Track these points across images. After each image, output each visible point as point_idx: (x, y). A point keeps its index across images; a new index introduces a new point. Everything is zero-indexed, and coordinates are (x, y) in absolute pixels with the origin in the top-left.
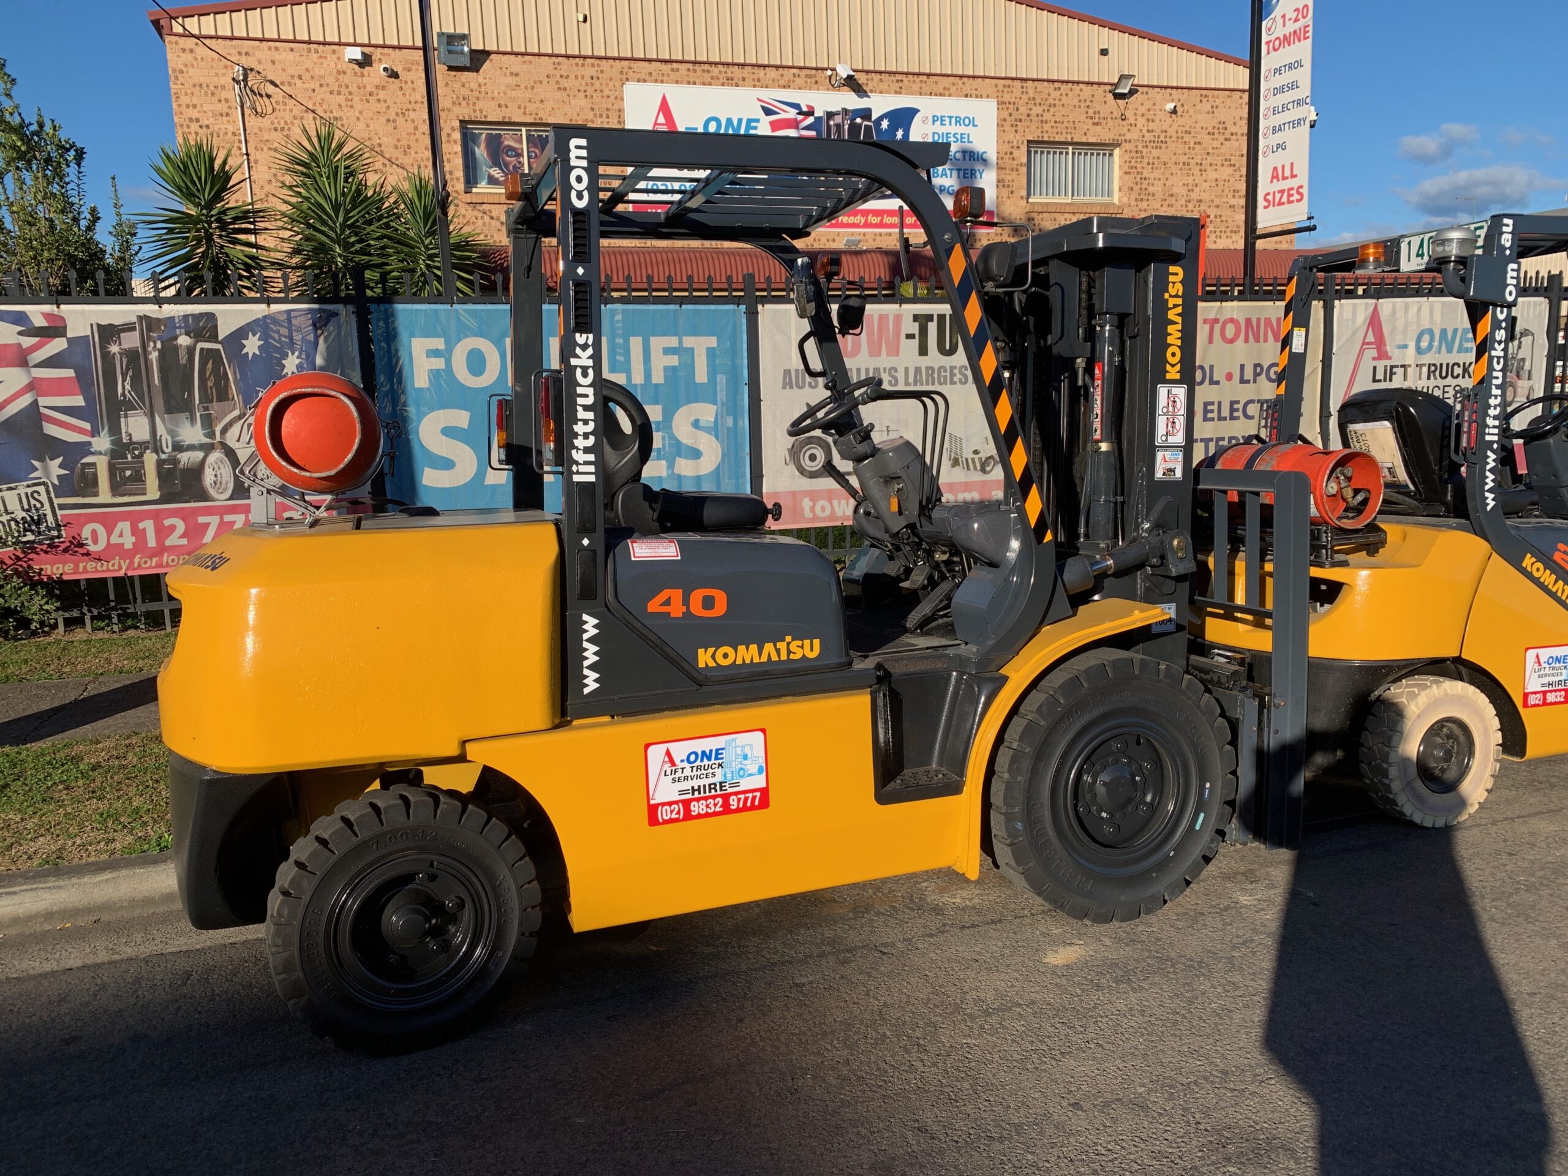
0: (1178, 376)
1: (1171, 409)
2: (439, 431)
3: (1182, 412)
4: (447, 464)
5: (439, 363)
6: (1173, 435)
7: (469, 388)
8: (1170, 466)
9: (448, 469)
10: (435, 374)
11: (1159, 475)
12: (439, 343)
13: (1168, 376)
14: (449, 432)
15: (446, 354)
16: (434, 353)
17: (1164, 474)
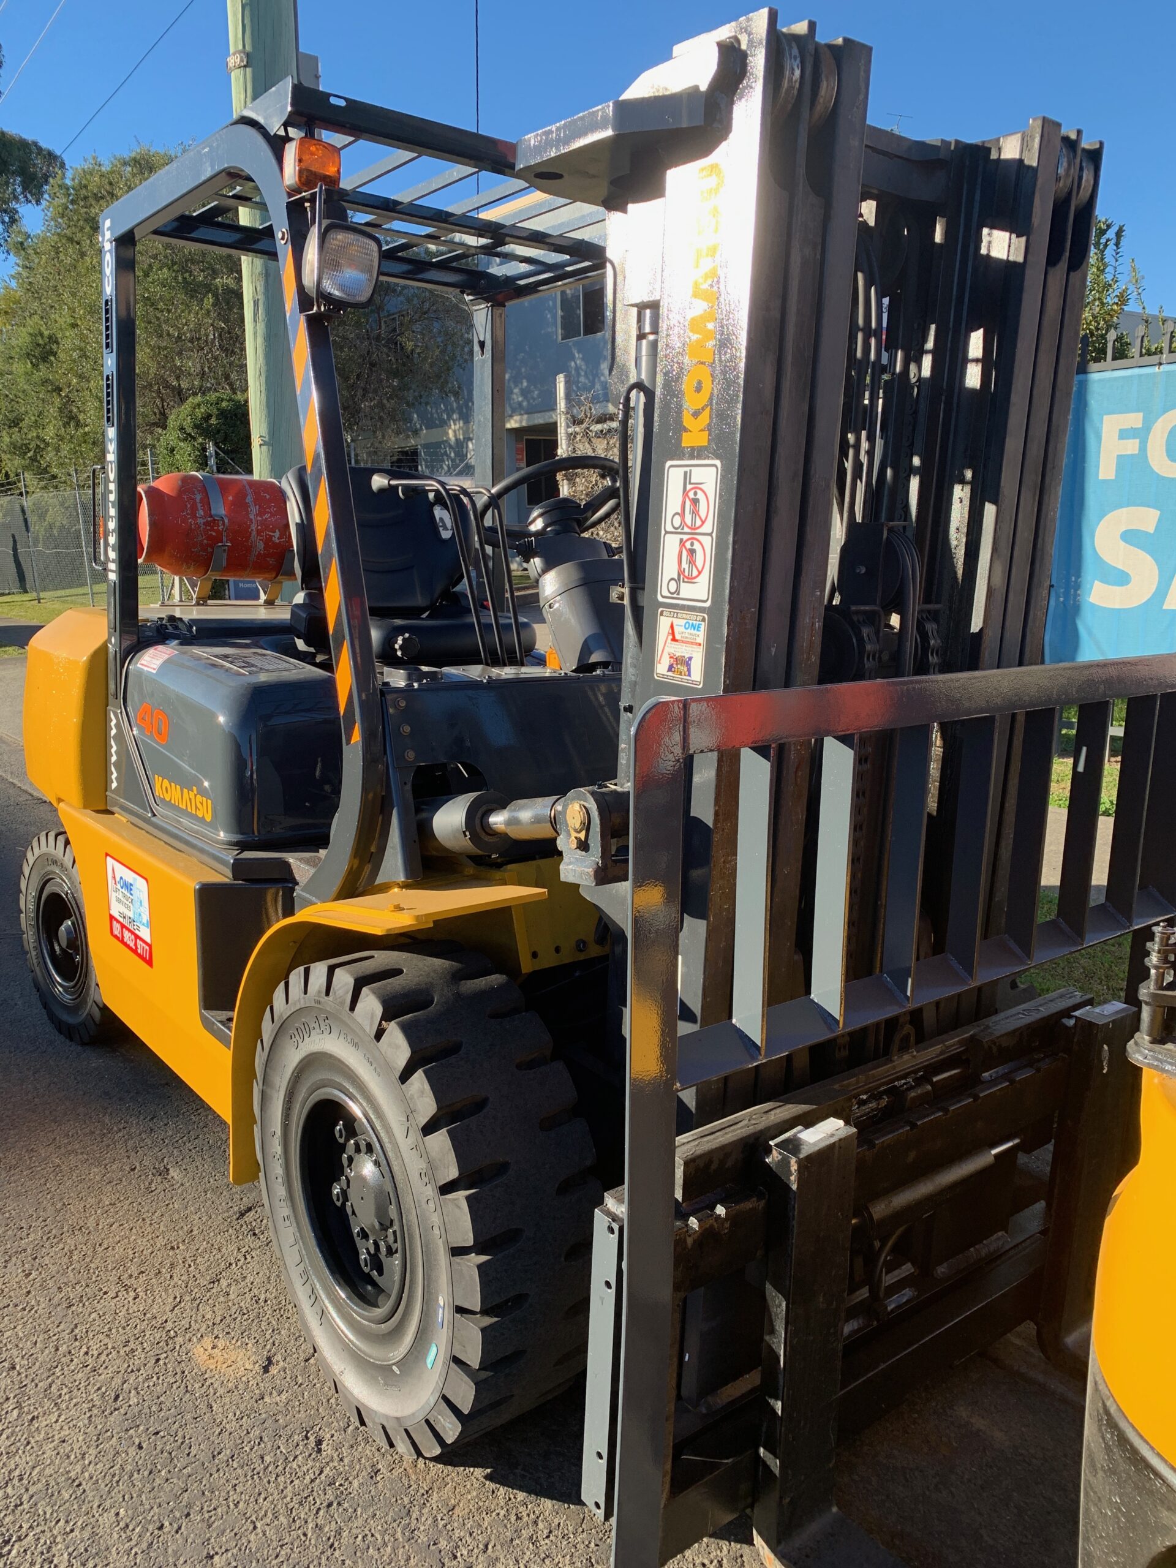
0: (702, 440)
1: (688, 518)
2: (1119, 537)
3: (708, 527)
4: (1122, 578)
5: (1131, 447)
6: (691, 580)
7: (1163, 478)
8: (682, 651)
9: (1122, 584)
10: (1123, 461)
11: (661, 668)
12: (1134, 420)
13: (687, 441)
14: (1130, 537)
15: (1142, 434)
16: (1125, 434)
17: (670, 668)
